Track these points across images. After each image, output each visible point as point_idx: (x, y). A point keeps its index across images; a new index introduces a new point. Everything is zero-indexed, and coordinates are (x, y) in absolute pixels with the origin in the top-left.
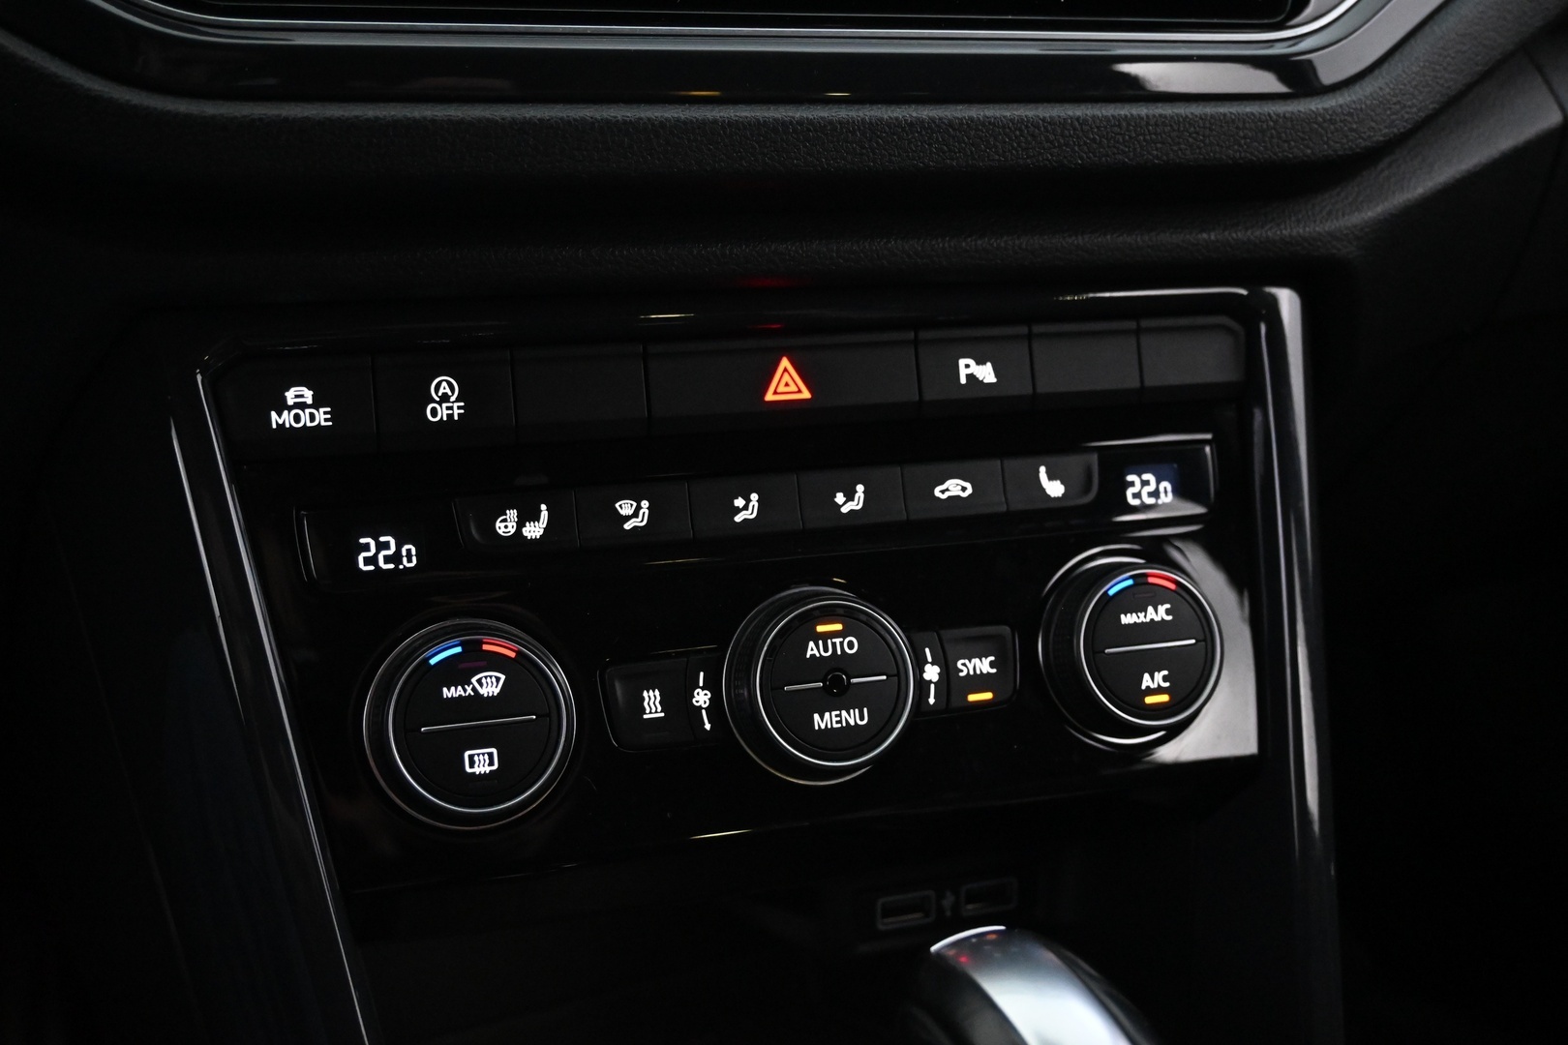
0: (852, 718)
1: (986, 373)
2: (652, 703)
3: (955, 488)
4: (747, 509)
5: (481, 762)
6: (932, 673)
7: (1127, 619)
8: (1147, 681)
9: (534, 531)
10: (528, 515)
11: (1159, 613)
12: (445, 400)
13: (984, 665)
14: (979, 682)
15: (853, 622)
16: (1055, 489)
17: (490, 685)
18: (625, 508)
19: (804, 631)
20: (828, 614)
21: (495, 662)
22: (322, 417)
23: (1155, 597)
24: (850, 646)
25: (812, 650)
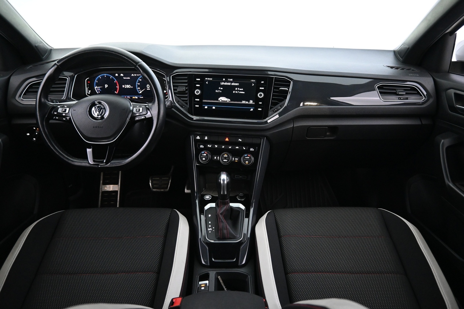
0: (226, 160)
1: (241, 140)
2: (215, 158)
3: (237, 147)
4: (223, 147)
5: (204, 159)
6: (233, 159)
7: (246, 158)
8: (246, 162)
9: (210, 146)
10: (210, 145)
11: (248, 158)
12: (206, 138)
13: (237, 159)
14: (236, 160)
15: (227, 155)
16: (244, 148)
17: (205, 155)
18: (216, 146)
19: (224, 155)
20: (226, 154)
21: (206, 154)
22: (199, 138)
23: (248, 156)
24: (227, 156)
25: (224, 156)
